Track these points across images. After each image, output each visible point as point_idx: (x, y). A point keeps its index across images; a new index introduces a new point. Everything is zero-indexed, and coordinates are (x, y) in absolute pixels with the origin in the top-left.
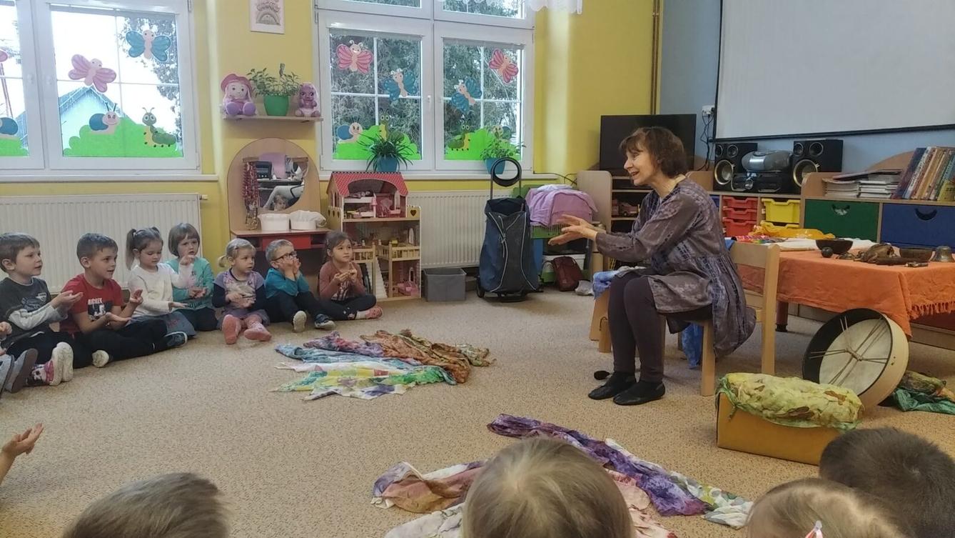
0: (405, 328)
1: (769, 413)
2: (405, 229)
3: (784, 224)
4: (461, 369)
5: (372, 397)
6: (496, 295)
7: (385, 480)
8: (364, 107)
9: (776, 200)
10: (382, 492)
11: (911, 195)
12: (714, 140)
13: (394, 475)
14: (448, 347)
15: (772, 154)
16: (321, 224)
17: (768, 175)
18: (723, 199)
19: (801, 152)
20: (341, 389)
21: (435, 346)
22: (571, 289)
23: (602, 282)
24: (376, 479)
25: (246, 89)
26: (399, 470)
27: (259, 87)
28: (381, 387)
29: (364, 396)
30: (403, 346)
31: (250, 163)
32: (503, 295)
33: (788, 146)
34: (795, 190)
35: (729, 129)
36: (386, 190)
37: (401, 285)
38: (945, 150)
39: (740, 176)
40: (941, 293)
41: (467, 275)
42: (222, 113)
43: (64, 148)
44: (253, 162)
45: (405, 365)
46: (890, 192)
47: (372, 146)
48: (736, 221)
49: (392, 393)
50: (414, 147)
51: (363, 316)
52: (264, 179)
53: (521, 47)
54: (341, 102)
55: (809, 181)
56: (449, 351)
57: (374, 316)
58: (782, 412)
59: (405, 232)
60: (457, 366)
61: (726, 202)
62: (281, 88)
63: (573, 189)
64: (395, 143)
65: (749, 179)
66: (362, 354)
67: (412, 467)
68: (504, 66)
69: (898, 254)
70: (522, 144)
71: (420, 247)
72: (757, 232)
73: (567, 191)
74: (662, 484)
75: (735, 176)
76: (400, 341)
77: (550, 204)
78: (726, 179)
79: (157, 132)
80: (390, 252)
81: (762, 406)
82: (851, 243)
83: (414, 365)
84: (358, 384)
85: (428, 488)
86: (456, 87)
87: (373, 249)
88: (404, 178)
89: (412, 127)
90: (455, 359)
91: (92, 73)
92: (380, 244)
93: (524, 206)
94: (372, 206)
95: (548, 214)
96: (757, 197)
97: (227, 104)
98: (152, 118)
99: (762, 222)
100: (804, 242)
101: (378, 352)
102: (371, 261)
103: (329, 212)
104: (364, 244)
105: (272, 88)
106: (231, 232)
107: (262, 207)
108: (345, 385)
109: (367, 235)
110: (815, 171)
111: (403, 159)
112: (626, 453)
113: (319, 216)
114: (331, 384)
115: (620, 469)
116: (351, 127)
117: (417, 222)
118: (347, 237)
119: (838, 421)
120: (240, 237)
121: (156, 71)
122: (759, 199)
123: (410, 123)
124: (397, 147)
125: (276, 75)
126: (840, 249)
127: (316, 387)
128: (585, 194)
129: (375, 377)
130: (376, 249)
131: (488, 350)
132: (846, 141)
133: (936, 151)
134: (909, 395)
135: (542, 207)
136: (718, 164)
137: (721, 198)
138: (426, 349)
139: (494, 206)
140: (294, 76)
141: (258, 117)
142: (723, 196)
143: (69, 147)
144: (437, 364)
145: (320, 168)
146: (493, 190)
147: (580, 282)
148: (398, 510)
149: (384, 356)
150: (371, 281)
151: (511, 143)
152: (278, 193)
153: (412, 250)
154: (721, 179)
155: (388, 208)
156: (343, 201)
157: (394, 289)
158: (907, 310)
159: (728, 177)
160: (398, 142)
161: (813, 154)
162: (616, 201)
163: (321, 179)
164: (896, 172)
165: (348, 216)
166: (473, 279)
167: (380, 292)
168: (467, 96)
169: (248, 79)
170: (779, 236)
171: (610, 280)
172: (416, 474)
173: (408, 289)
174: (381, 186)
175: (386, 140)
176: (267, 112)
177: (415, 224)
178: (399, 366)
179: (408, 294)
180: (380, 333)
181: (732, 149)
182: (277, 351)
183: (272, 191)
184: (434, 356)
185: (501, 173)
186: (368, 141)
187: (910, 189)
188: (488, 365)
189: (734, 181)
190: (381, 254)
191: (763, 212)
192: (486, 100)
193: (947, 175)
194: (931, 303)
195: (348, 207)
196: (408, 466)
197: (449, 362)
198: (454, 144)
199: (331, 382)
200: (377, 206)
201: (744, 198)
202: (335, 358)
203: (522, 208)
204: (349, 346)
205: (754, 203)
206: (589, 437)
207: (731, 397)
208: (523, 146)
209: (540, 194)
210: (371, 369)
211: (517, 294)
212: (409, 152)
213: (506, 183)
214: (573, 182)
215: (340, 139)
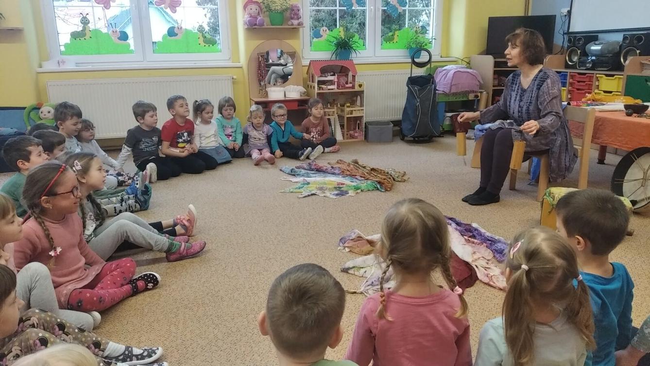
0: (354, 158)
2: (355, 96)
3: (611, 92)
4: (388, 182)
5: (336, 197)
6: (412, 139)
7: (345, 238)
9: (607, 75)
10: (343, 244)
12: (568, 33)
13: (350, 236)
14: (381, 170)
15: (608, 43)
16: (303, 94)
17: (604, 59)
18: (570, 75)
19: (627, 42)
20: (318, 192)
21: (373, 169)
23: (480, 131)
24: (341, 238)
25: (259, 9)
26: (353, 234)
27: (266, 7)
28: (341, 191)
29: (332, 196)
30: (353, 169)
31: (261, 56)
32: (416, 139)
33: (619, 38)
34: (620, 68)
35: (578, 25)
36: (343, 71)
37: (352, 132)
39: (584, 58)
41: (394, 126)
42: (244, 25)
44: (263, 55)
45: (354, 180)
47: (334, 43)
48: (578, 89)
49: (348, 195)
50: (361, 42)
51: (329, 151)
55: (630, 63)
56: (381, 173)
57: (335, 151)
59: (355, 98)
60: (386, 181)
61: (572, 77)
62: (279, 7)
63: (467, 68)
64: (349, 40)
65: (590, 60)
66: (329, 173)
67: (360, 232)
70: (434, 38)
71: (364, 109)
72: (588, 98)
73: (462, 70)
74: (502, 247)
75: (580, 58)
76: (352, 166)
77: (451, 78)
78: (574, 60)
79: (206, 37)
80: (345, 110)
82: (647, 107)
83: (360, 180)
84: (328, 190)
85: (368, 244)
87: (335, 110)
88: (355, 63)
89: (360, 24)
90: (385, 177)
91: (168, 1)
92: (339, 106)
93: (433, 81)
94: (335, 82)
95: (449, 86)
96: (593, 74)
97: (247, 19)
98: (203, 28)
99: (596, 91)
100: (616, 105)
101: (339, 172)
102: (334, 117)
103: (308, 86)
104: (329, 106)
105: (274, 8)
106: (250, 99)
108: (320, 190)
109: (331, 101)
110: (636, 55)
111: (354, 50)
112: (483, 231)
113: (302, 89)
115: (479, 239)
116: (322, 30)
118: (320, 101)
120: (256, 103)
122: (595, 74)
123: (359, 21)
124: (351, 42)
126: (640, 110)
127: (304, 190)
128: (475, 71)
129: (337, 186)
130: (337, 109)
131: (405, 172)
135: (446, 80)
136: (569, 50)
137: (568, 74)
138: (367, 171)
139: (413, 81)
141: (265, 26)
142: (570, 73)
144: (374, 179)
145: (303, 57)
146: (413, 70)
147: (469, 130)
148: (351, 253)
149: (342, 175)
150: (333, 129)
151: (426, 37)
153: (359, 110)
154: (571, 60)
155: (344, 83)
156: (317, 79)
157: (347, 135)
159: (575, 59)
160: (351, 39)
161: (636, 43)
162: (496, 76)
163: (303, 65)
165: (320, 88)
166: (397, 128)
167: (339, 137)
168: (397, 6)
170: (602, 101)
171: (486, 130)
172: (362, 236)
173: (356, 135)
174: (340, 68)
175: (343, 38)
176: (271, 23)
177: (361, 93)
178: (352, 180)
179: (356, 138)
180: (339, 161)
181: (580, 39)
182: (281, 170)
184: (372, 175)
185: (419, 58)
186: (332, 39)
188: (405, 181)
189: (579, 63)
190: (339, 113)
191: (597, 84)
192: (410, 8)
195: (320, 83)
196: (358, 232)
197: (381, 178)
198: (387, 38)
199: (313, 188)
200: (337, 82)
201: (585, 74)
202: (314, 175)
203: (431, 82)
204: (322, 169)
205: (591, 78)
206: (462, 222)
207: (550, 201)
208: (434, 39)
209: (445, 72)
210: (335, 182)
211: (426, 138)
212: (358, 45)
213: (421, 65)
214: (468, 63)
215: (315, 38)
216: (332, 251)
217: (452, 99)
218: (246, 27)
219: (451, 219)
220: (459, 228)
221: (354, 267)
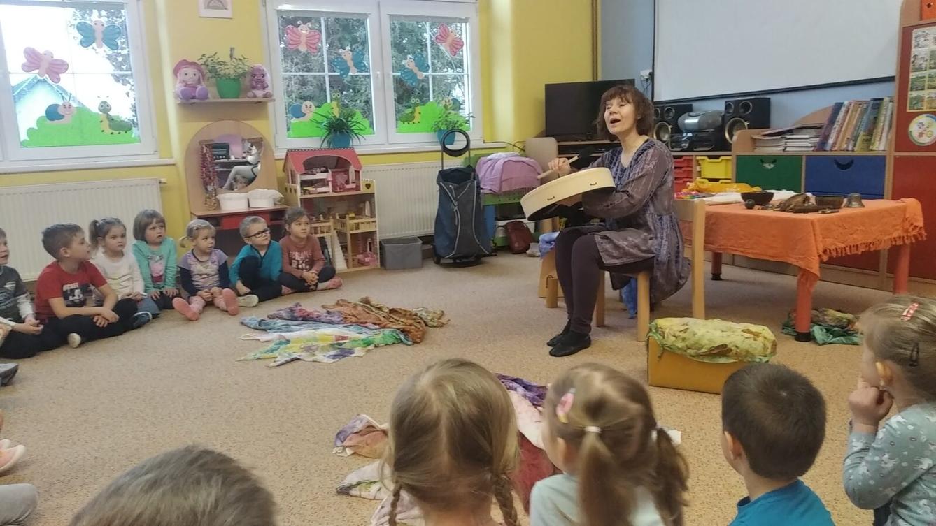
0: (364, 296)
1: (692, 352)
2: (361, 202)
3: (717, 180)
4: (417, 329)
5: (333, 361)
6: (452, 261)
7: (345, 431)
8: (317, 85)
9: (710, 157)
10: (343, 442)
11: (832, 148)
13: (353, 427)
14: (405, 311)
15: (706, 114)
16: (279, 201)
17: (704, 135)
19: (731, 111)
20: (304, 355)
21: (392, 311)
22: (523, 251)
23: (547, 242)
24: (338, 431)
25: (198, 74)
26: (358, 422)
27: (210, 72)
28: (341, 351)
29: (326, 360)
30: (362, 312)
31: (206, 145)
32: (458, 261)
33: (720, 106)
34: (726, 146)
35: (666, 92)
36: (341, 165)
37: (360, 257)
38: (860, 103)
39: (677, 136)
40: (851, 236)
41: (423, 244)
42: (176, 98)
43: (22, 140)
44: (209, 145)
45: (364, 330)
46: (812, 145)
47: (324, 124)
49: (353, 355)
50: (366, 122)
51: (324, 287)
52: (222, 160)
53: (466, 20)
54: (294, 80)
55: (738, 138)
56: (405, 315)
57: (334, 287)
58: (704, 350)
59: (361, 205)
60: (413, 327)
62: (232, 71)
63: (522, 156)
64: (347, 119)
65: (685, 138)
66: (323, 322)
67: (370, 419)
68: (449, 40)
69: (814, 202)
70: (471, 115)
71: (377, 220)
72: (690, 188)
73: (514, 159)
75: (672, 136)
76: (360, 308)
77: (500, 171)
79: (113, 120)
80: (348, 224)
81: (687, 346)
82: (772, 195)
83: (373, 330)
84: (319, 349)
86: (404, 62)
87: (331, 223)
88: (357, 153)
89: (365, 102)
90: (411, 322)
91: (45, 65)
92: (338, 217)
93: (474, 175)
94: (328, 181)
95: (498, 182)
96: (692, 156)
97: (181, 89)
98: (108, 106)
99: (698, 179)
100: (730, 196)
101: (339, 319)
102: (329, 234)
103: (286, 188)
104: (322, 219)
105: (223, 72)
106: (191, 213)
107: (221, 187)
108: (307, 351)
109: (325, 210)
110: (745, 128)
111: (356, 134)
113: (277, 194)
114: (294, 350)
116: (304, 106)
117: (372, 195)
118: (305, 213)
119: (753, 356)
120: (200, 218)
121: (109, 57)
122: (694, 157)
123: (364, 98)
124: (350, 123)
125: (226, 58)
126: (762, 200)
127: (280, 354)
128: (532, 160)
129: (336, 342)
130: (335, 223)
131: (443, 312)
132: (774, 98)
133: (853, 104)
134: (825, 330)
135: (492, 175)
138: (385, 315)
139: (445, 176)
140: (245, 59)
141: (211, 100)
143: (27, 138)
144: (394, 327)
145: (276, 147)
146: (444, 161)
147: (531, 244)
148: (357, 457)
149: (345, 323)
150: (331, 254)
151: (461, 114)
152: (237, 173)
153: (369, 222)
155: (343, 183)
156: (299, 178)
157: (353, 260)
158: (818, 253)
159: (666, 137)
160: (350, 119)
161: (743, 112)
163: (276, 158)
164: (819, 126)
165: (304, 192)
166: (429, 247)
167: (340, 264)
168: (416, 70)
169: (200, 64)
170: (710, 191)
172: (373, 424)
173: (367, 259)
174: (336, 161)
175: (338, 117)
176: (220, 95)
177: (371, 197)
178: (359, 331)
179: (367, 264)
180: (340, 302)
181: (669, 110)
182: (242, 323)
183: (230, 172)
184: (392, 320)
185: (452, 144)
186: (320, 119)
187: (831, 141)
188: (442, 325)
189: (671, 142)
190: (339, 228)
191: (698, 170)
192: (434, 74)
193: (862, 128)
194: (843, 245)
195: (304, 183)
196: (367, 418)
197: (406, 325)
198: (405, 117)
199: (295, 349)
200: (332, 181)
201: (680, 157)
202: (298, 327)
203: (472, 177)
204: (311, 316)
205: (689, 161)
206: (532, 384)
207: (659, 340)
208: (472, 117)
209: (490, 163)
210: (332, 335)
211: (472, 259)
212: (362, 127)
213: (456, 153)
214: (522, 149)
215: (294, 119)
216: (322, 456)
217: (503, 201)
218: (179, 102)
219: (515, 380)
220: (528, 394)
221: (359, 484)
